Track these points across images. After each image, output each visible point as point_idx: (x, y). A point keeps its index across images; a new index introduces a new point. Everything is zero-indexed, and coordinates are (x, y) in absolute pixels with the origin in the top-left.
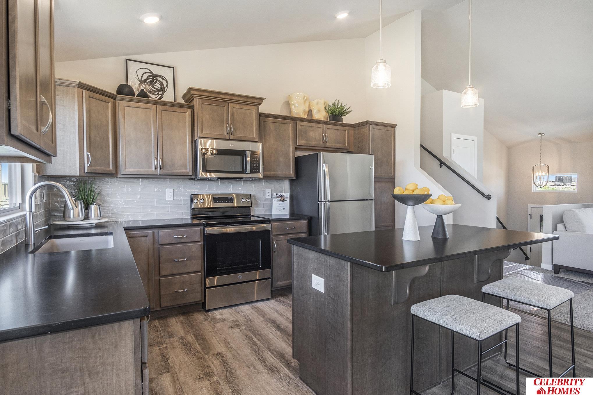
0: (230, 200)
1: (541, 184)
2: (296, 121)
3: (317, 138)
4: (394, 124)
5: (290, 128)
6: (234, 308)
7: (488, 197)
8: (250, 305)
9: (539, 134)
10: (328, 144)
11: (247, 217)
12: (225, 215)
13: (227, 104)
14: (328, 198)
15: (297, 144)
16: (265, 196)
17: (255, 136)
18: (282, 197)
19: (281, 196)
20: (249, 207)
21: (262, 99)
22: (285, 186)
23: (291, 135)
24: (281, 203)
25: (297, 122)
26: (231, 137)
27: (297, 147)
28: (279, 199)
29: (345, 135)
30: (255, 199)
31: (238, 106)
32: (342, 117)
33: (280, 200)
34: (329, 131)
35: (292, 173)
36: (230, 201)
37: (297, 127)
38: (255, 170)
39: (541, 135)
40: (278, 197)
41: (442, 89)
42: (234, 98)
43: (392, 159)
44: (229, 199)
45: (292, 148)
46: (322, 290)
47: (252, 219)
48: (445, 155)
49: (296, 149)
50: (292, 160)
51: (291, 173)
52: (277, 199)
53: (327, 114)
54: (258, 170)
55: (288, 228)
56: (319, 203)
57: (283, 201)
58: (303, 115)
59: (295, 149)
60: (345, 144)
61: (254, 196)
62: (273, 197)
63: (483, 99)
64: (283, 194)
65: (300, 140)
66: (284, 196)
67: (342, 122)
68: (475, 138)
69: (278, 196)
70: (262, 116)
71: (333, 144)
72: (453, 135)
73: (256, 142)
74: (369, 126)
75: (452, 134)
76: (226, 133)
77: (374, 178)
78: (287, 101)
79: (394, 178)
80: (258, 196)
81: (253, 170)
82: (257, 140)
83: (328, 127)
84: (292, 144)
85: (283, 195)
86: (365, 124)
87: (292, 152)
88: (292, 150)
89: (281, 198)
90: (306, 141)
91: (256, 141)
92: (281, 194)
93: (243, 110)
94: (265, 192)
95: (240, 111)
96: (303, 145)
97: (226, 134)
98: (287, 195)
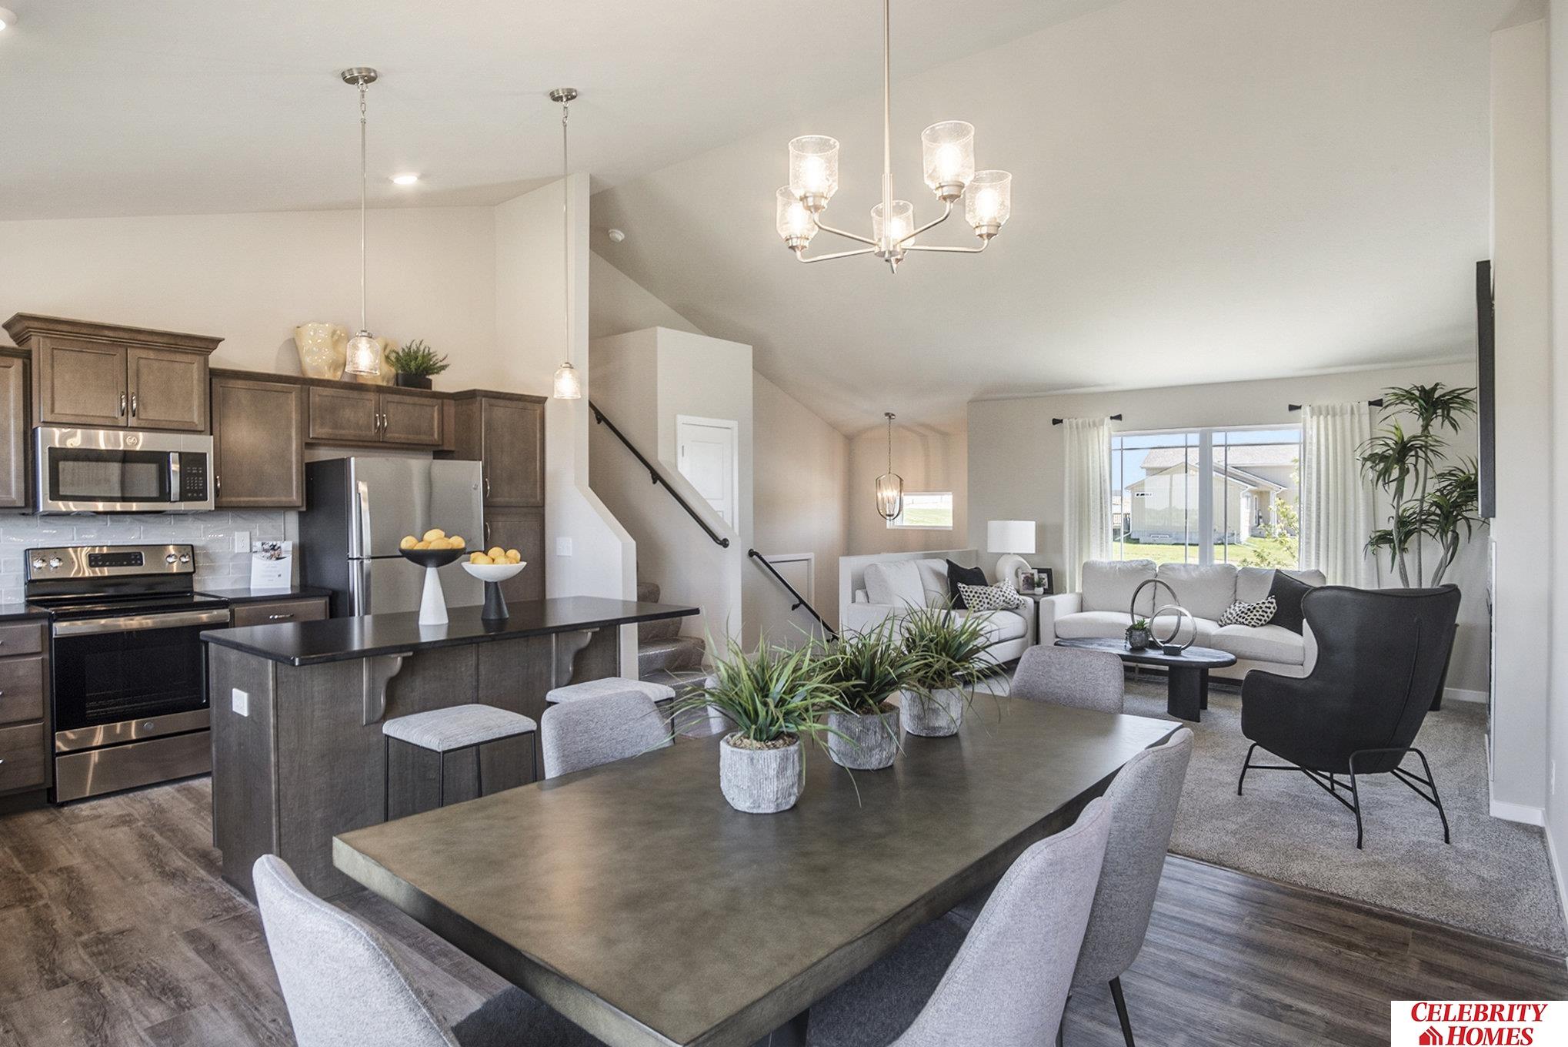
0: (136, 559)
1: (892, 513)
2: (308, 387)
3: (361, 422)
4: (541, 397)
5: (292, 403)
6: (131, 795)
7: (724, 543)
8: (176, 786)
9: (887, 414)
10: (388, 435)
11: (184, 597)
12: (154, 591)
13: (122, 351)
14: (367, 550)
15: (309, 434)
16: (234, 547)
17: (196, 420)
18: (275, 550)
19: (273, 548)
20: (190, 574)
21: (219, 341)
22: (287, 525)
23: (294, 417)
24: (273, 562)
25: (311, 388)
26: (132, 421)
27: (310, 441)
28: (268, 554)
29: (433, 417)
30: (207, 555)
31: (152, 354)
32: (430, 377)
33: (271, 557)
34: (391, 408)
35: (297, 497)
36: (136, 562)
37: (311, 399)
38: (195, 495)
39: (890, 417)
40: (266, 551)
41: (654, 326)
42: (141, 337)
43: (536, 468)
44: (133, 557)
45: (297, 445)
46: (245, 713)
47: (197, 599)
48: (661, 458)
49: (310, 445)
50: (297, 470)
51: (295, 496)
52: (264, 554)
53: (391, 370)
54: (201, 495)
55: (276, 617)
56: (350, 561)
57: (278, 559)
58: (332, 371)
59: (304, 447)
60: (433, 435)
61: (203, 548)
62: (254, 549)
63: (751, 347)
64: (279, 542)
65: (317, 427)
66: (279, 547)
67: (431, 389)
68: (734, 424)
69: (266, 547)
70: (216, 377)
71: (403, 436)
72: (681, 419)
73: (200, 432)
74: (481, 400)
75: (679, 417)
76: (120, 414)
77: (484, 506)
78: (289, 340)
79: (543, 506)
80: (216, 549)
81: (190, 495)
82: (201, 428)
83: (389, 399)
84: (297, 434)
85: (278, 545)
86: (471, 395)
87: (297, 453)
88: (297, 449)
89: (274, 552)
90: (333, 428)
91: (199, 429)
92: (275, 544)
93: (164, 362)
94: (233, 540)
95: (156, 365)
96: (324, 437)
97: (118, 414)
98: (287, 547)
